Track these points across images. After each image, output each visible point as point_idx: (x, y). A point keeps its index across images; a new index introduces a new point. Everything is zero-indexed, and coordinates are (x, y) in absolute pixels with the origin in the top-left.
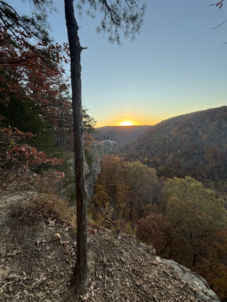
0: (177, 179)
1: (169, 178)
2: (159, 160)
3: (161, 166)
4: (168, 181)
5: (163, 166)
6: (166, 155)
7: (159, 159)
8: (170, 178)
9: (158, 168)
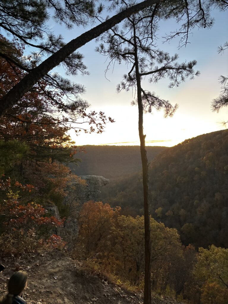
0: (216, 249)
1: (202, 248)
2: (182, 212)
3: (187, 224)
4: (202, 252)
5: (191, 224)
6: (196, 202)
7: (182, 210)
8: (204, 248)
9: (182, 228)
